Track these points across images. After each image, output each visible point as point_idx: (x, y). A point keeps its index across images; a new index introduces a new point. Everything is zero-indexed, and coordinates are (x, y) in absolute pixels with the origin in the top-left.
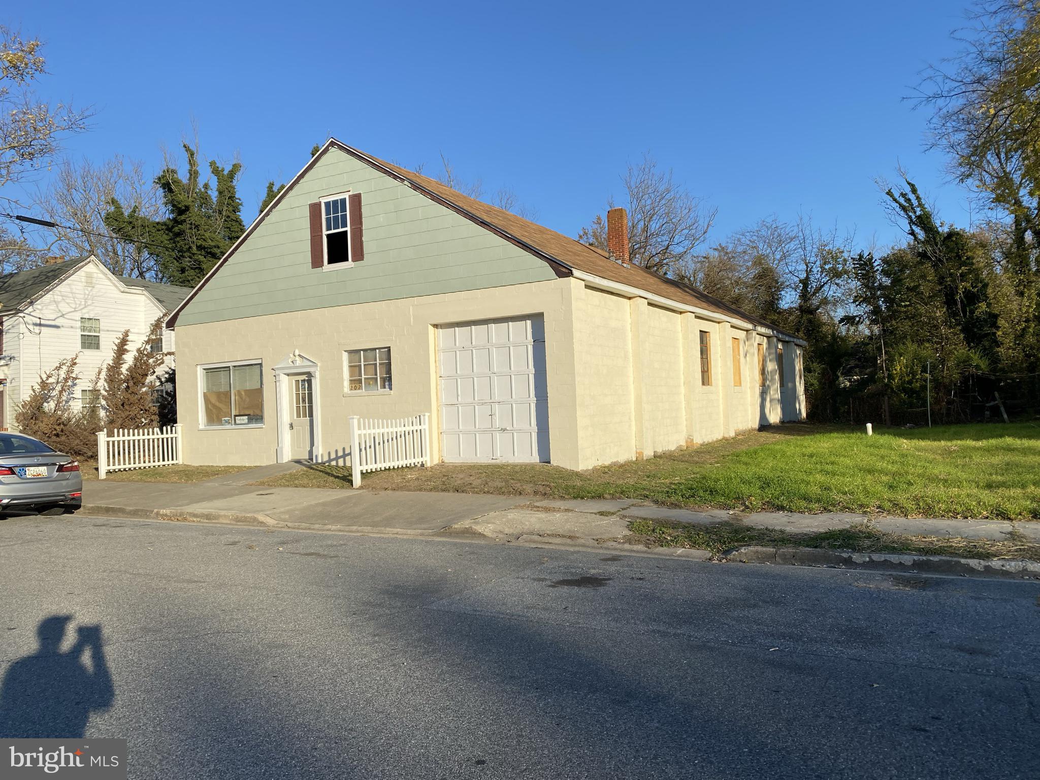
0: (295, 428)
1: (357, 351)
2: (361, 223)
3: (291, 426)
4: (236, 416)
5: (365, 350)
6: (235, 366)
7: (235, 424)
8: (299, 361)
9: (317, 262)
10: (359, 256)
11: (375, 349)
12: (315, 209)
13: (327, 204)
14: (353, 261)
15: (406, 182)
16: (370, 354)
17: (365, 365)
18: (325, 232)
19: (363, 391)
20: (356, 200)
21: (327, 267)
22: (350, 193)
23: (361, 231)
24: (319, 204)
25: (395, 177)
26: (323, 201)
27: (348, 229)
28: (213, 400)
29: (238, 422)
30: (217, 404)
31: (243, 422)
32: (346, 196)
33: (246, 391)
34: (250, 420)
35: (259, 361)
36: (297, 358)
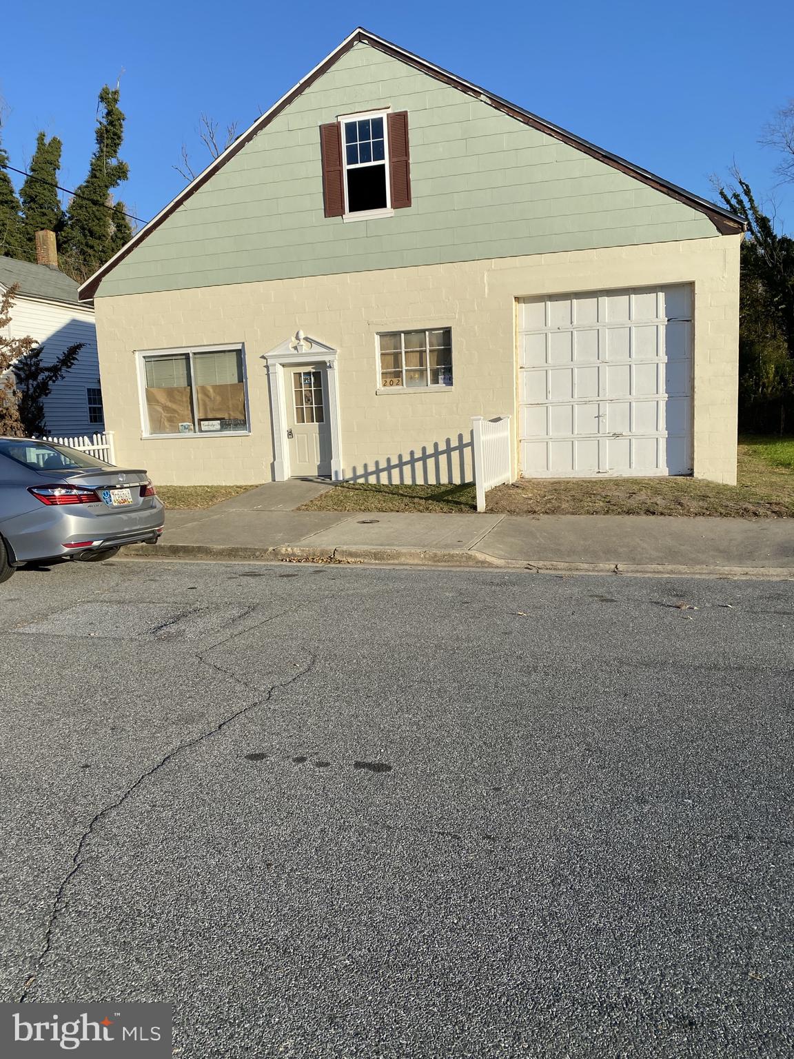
0: (295, 436)
1: (396, 334)
2: (407, 154)
3: (290, 434)
4: (200, 420)
5: (407, 333)
6: (195, 354)
7: (201, 431)
8: (305, 348)
9: (332, 208)
10: (403, 199)
11: (424, 331)
12: (329, 134)
13: (350, 127)
14: (394, 206)
15: (482, 97)
16: (415, 338)
17: (406, 352)
18: (346, 167)
19: (404, 388)
20: (400, 121)
21: (350, 217)
22: (390, 111)
23: (407, 165)
24: (338, 126)
25: (466, 90)
26: (344, 121)
27: (386, 162)
28: (162, 398)
29: (203, 428)
30: (169, 404)
31: (212, 429)
32: (383, 115)
33: (215, 387)
34: (225, 424)
35: (239, 347)
36: (302, 342)
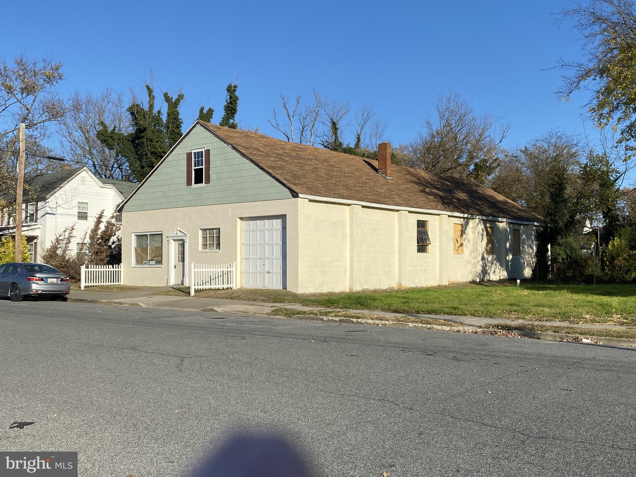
0: (177, 268)
1: (206, 230)
2: (209, 164)
3: (175, 267)
4: (149, 260)
5: (209, 229)
6: (150, 235)
8: (179, 233)
9: (189, 183)
10: (208, 181)
11: (213, 229)
12: (189, 155)
13: (195, 153)
14: (205, 183)
15: (230, 145)
16: (212, 231)
17: (209, 237)
18: (193, 168)
19: (208, 250)
20: (208, 152)
21: (194, 186)
22: (205, 149)
23: (209, 168)
24: (191, 153)
25: (225, 143)
26: (193, 151)
27: (204, 167)
28: (139, 251)
29: (150, 264)
30: (141, 254)
31: (153, 264)
32: (203, 150)
33: (155, 248)
34: (156, 263)
35: (161, 233)
36: (179, 232)
